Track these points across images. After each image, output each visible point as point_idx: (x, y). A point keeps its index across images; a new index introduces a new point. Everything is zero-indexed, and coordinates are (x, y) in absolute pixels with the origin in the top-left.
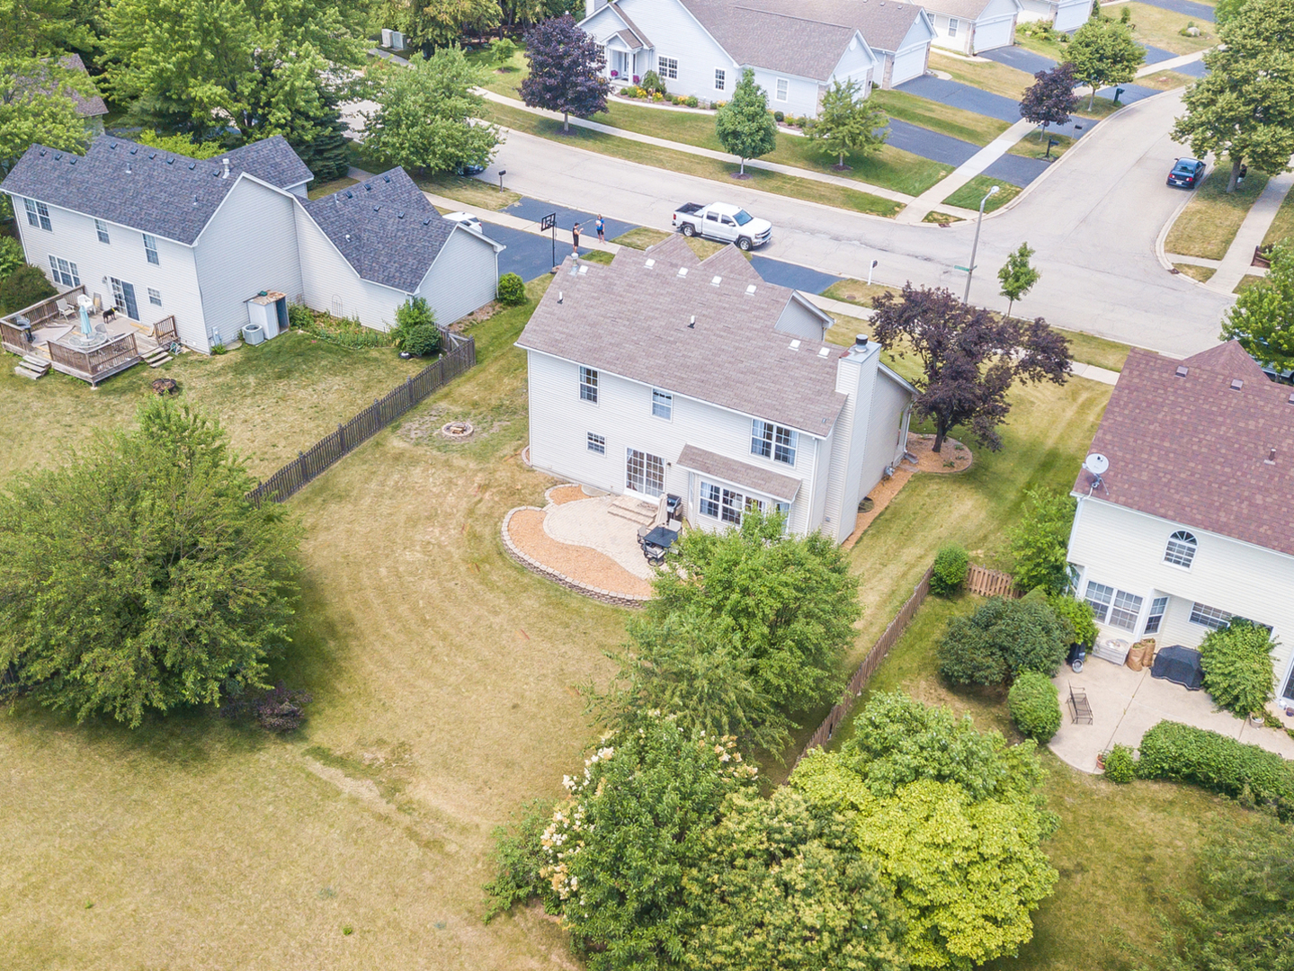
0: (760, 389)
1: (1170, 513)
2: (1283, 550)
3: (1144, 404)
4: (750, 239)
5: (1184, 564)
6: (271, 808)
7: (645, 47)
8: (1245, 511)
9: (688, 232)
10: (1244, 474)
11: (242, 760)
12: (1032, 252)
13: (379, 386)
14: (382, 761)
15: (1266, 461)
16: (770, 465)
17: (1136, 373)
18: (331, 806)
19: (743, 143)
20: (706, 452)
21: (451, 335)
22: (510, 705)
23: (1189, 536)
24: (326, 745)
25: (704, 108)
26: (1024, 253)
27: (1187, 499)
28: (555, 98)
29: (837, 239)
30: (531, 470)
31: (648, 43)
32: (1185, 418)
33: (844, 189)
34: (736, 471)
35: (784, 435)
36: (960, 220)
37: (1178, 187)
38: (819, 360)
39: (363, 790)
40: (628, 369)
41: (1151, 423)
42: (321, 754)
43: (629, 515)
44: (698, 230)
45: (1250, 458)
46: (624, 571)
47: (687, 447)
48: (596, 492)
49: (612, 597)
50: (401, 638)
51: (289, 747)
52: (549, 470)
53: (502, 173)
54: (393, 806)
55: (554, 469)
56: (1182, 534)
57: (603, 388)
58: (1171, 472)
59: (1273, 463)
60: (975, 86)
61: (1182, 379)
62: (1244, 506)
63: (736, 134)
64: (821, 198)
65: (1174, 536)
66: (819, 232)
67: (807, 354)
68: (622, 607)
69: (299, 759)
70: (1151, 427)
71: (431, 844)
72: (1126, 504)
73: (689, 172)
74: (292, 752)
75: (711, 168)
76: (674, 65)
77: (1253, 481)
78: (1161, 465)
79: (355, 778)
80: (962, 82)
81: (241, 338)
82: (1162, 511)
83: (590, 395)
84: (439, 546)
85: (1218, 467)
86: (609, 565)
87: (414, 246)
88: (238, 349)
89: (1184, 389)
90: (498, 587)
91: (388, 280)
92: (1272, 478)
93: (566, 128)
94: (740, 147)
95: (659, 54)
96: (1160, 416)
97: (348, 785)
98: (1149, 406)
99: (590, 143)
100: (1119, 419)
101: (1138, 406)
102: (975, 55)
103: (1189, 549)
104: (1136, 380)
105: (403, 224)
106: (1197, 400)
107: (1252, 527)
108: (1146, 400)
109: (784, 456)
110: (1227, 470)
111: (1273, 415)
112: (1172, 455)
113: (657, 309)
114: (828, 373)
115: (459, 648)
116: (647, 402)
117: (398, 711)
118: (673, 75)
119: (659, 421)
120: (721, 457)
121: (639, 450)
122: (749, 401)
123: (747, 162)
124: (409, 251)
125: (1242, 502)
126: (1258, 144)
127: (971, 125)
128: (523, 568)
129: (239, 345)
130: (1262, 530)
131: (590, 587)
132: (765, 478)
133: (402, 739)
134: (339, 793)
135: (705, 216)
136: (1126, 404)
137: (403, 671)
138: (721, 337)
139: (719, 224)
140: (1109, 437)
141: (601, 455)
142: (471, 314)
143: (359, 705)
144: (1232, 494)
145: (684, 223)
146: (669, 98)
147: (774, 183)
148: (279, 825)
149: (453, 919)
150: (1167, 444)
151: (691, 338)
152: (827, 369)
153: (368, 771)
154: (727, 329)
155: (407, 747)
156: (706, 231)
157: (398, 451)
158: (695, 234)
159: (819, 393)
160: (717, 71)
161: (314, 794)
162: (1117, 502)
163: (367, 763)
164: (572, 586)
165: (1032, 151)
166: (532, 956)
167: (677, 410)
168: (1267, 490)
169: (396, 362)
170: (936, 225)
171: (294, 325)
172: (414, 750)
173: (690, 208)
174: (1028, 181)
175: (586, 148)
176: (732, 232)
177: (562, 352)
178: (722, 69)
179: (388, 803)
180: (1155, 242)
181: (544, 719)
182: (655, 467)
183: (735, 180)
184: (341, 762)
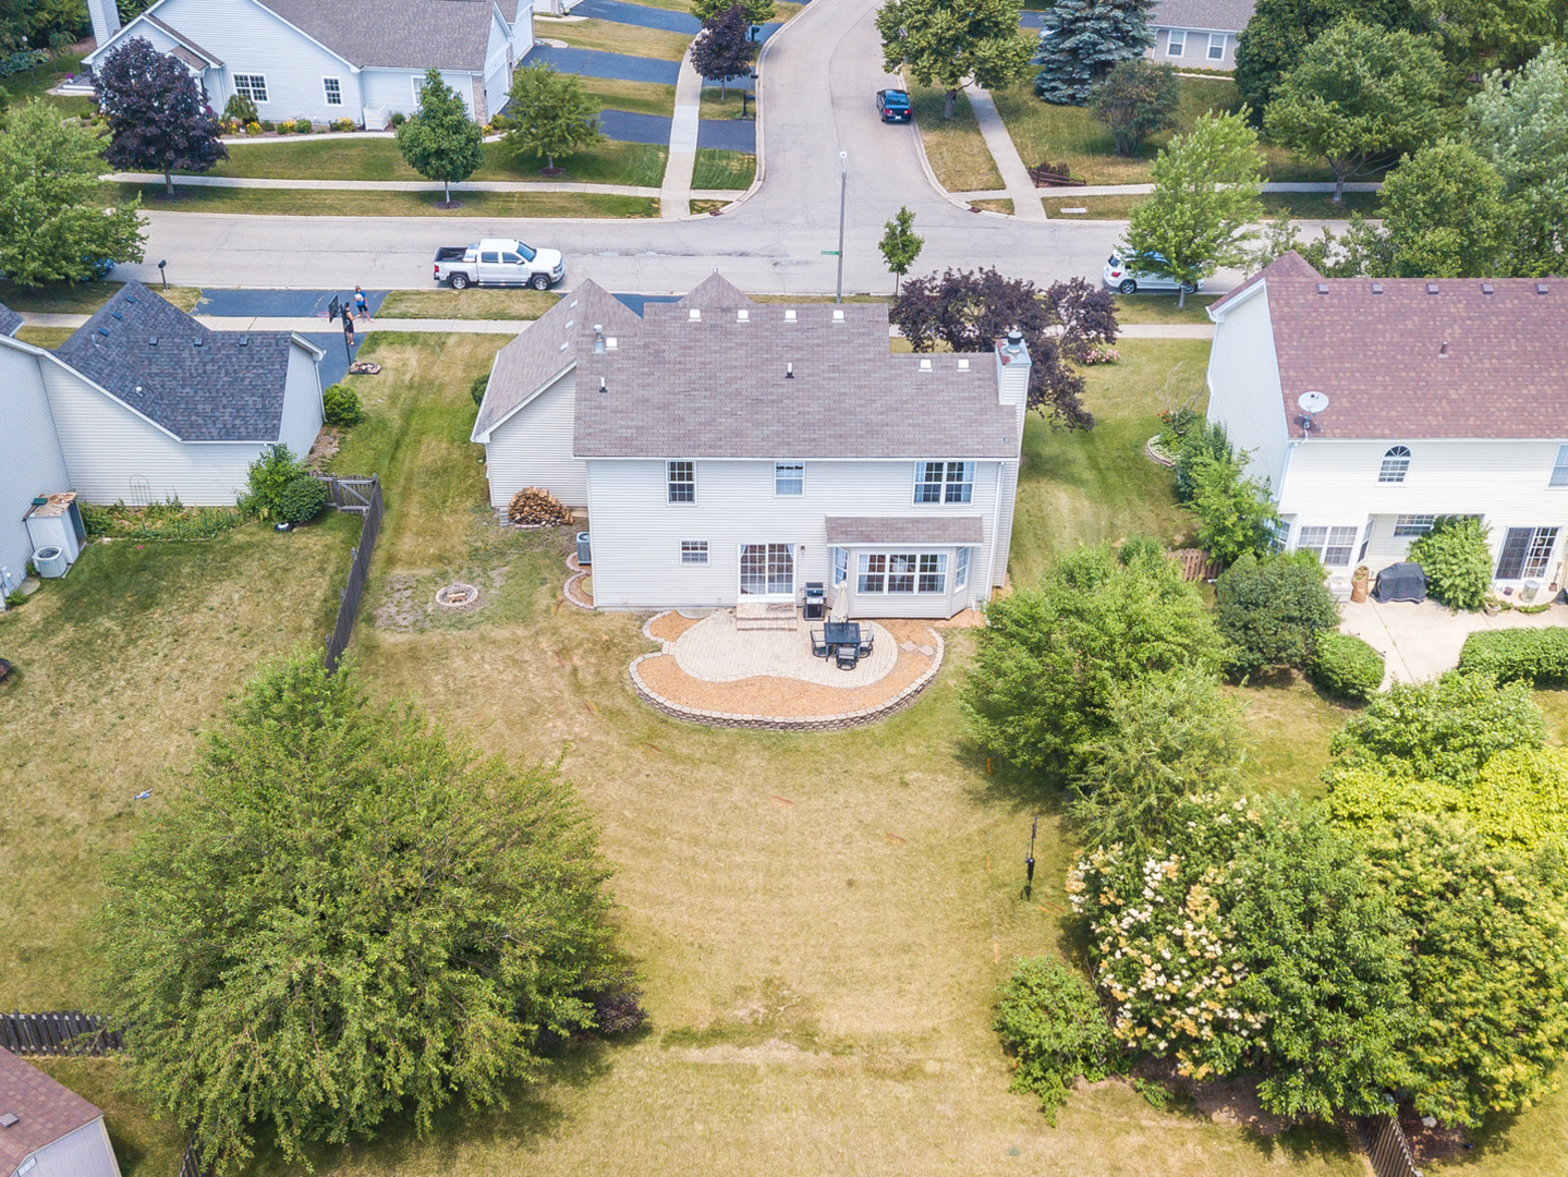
0: (914, 425)
1: (1387, 432)
2: (1498, 436)
3: (1306, 331)
4: (547, 275)
5: (1398, 480)
6: (699, 1127)
7: (213, 65)
8: (1448, 409)
9: (459, 284)
10: (1429, 374)
11: (604, 1090)
12: (912, 216)
13: (290, 575)
14: (763, 1010)
15: (1441, 356)
16: (942, 510)
17: (1282, 302)
18: (762, 1089)
19: (452, 162)
20: (856, 519)
21: (342, 482)
22: (842, 884)
23: (1403, 449)
24: (680, 1025)
25: (323, 132)
26: (904, 219)
27: (1393, 414)
28: (160, 153)
29: (626, 254)
30: (597, 613)
31: (215, 60)
32: (1349, 335)
33: (581, 195)
34: (902, 529)
35: (957, 470)
36: (727, 203)
37: (898, 122)
38: (962, 375)
39: (774, 1052)
40: (736, 447)
41: (1322, 347)
42: (683, 1037)
43: (767, 624)
44: (472, 278)
45: (1425, 358)
46: (825, 688)
47: (829, 520)
48: (701, 612)
49: (842, 721)
50: (644, 863)
51: (638, 1048)
52: (626, 605)
53: (162, 265)
54: (826, 1055)
55: (631, 602)
56: (1395, 450)
57: (701, 482)
58: (1366, 392)
59: (1446, 356)
60: (600, 49)
61: (1326, 297)
62: (1444, 404)
63: (440, 153)
64: (562, 211)
65: (1389, 454)
66: (602, 250)
67: (944, 372)
68: (858, 728)
69: (664, 1056)
70: (1325, 352)
71: (909, 1073)
72: (1344, 436)
73: (381, 212)
74: (646, 1051)
75: (406, 204)
76: (258, 82)
77: (1439, 378)
78: (1354, 387)
79: (751, 1044)
80: (583, 47)
81: (32, 572)
82: (1378, 432)
83: (682, 492)
84: (582, 740)
85: (1403, 374)
86: (803, 688)
87: (243, 379)
88: (39, 590)
89: (1332, 306)
90: (700, 760)
91: (228, 433)
92: (1452, 370)
93: (171, 191)
94: (449, 167)
95: (232, 73)
96: (1327, 339)
97: (752, 1055)
98: (1311, 332)
99: (217, 203)
100: (1292, 352)
101: (1302, 335)
102: (566, 14)
103: (1403, 463)
104: (1286, 309)
105: (207, 352)
106: (1350, 314)
107: (1462, 422)
108: (1306, 327)
109: (955, 496)
110: (1412, 374)
111: (1422, 310)
112: (1357, 374)
113: (736, 367)
114: (979, 387)
115: (723, 845)
116: (769, 479)
117: (725, 946)
118: (261, 96)
119: (789, 500)
120: (876, 519)
121: (757, 543)
122: (909, 444)
123: (453, 186)
124: (237, 386)
125: (1440, 402)
126: (985, 60)
127: (636, 95)
128: (709, 725)
129: (36, 585)
130: (1471, 422)
131: (810, 719)
132: (941, 527)
133: (763, 976)
134: (753, 1070)
135: (479, 259)
136: (1290, 336)
137: (685, 900)
138: (833, 379)
139: (501, 265)
140: (1292, 374)
141: (704, 564)
142: (312, 452)
143: (673, 962)
144: (1429, 396)
145: (452, 274)
146: (268, 128)
147: (493, 204)
148: (729, 1140)
149: (1017, 1139)
150: (1348, 365)
151: (798, 390)
152: (977, 383)
153: (761, 1030)
154: (834, 368)
155: (777, 982)
156: (483, 277)
157: (406, 647)
158: (469, 284)
159: (983, 411)
160: (326, 81)
161: (727, 1086)
162: (1334, 436)
163: (750, 1021)
164: (785, 726)
165: (724, 112)
166: (1128, 1133)
167: (809, 479)
168: (1455, 383)
169: (279, 540)
170: (706, 215)
171: (90, 533)
172: (788, 982)
173: (447, 254)
174: (752, 146)
175: (218, 211)
176: (521, 272)
177: (641, 451)
178: (334, 78)
179: (816, 1053)
180: (929, 184)
181: (894, 883)
182: (781, 559)
183: (445, 211)
184: (716, 1034)
